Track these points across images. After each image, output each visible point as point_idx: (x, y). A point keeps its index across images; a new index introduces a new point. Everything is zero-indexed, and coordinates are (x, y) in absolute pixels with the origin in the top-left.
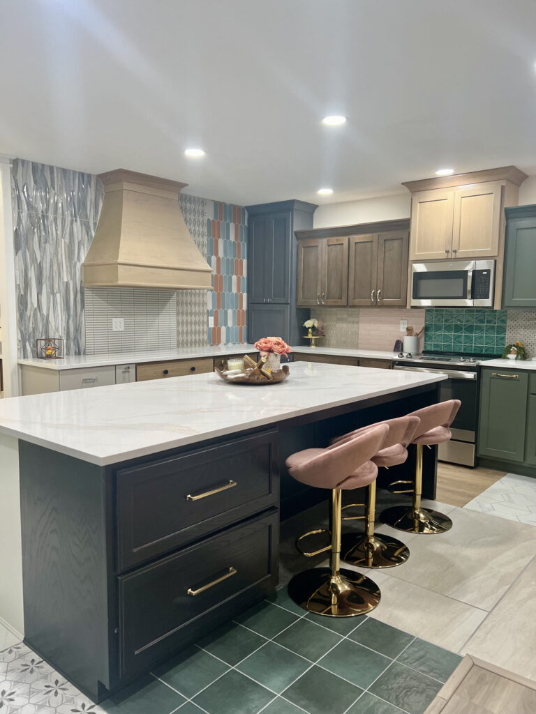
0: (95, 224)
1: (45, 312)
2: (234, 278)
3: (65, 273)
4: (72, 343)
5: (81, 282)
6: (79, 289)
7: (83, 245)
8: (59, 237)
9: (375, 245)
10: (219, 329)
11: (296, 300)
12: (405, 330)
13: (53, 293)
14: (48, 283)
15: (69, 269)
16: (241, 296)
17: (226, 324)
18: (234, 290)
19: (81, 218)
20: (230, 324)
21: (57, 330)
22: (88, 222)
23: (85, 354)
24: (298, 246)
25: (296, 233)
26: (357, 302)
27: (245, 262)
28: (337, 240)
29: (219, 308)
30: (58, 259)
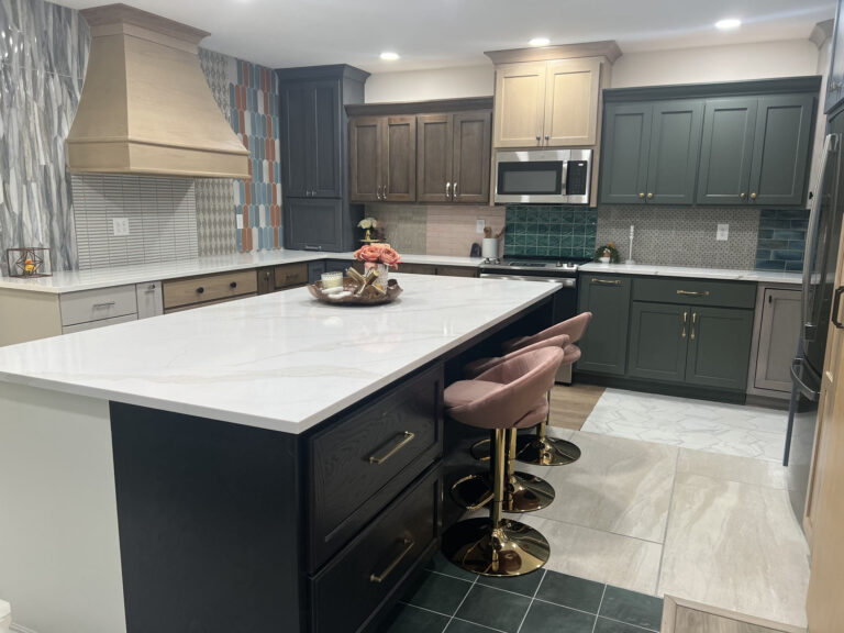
0: (80, 82)
1: (16, 209)
2: (265, 163)
3: (42, 153)
4: (59, 254)
5: (66, 166)
6: (63, 176)
7: (66, 112)
8: (30, 100)
9: (449, 127)
10: (250, 232)
11: (350, 193)
12: (483, 231)
13: (26, 182)
14: (17, 166)
15: (47, 146)
16: (275, 186)
17: (258, 225)
18: (266, 180)
19: (59, 72)
20: (263, 224)
21: (35, 235)
22: (71, 79)
23: (77, 268)
24: (349, 125)
25: (348, 108)
26: (428, 196)
27: (277, 142)
28: (402, 119)
29: (248, 203)
30: (29, 133)
